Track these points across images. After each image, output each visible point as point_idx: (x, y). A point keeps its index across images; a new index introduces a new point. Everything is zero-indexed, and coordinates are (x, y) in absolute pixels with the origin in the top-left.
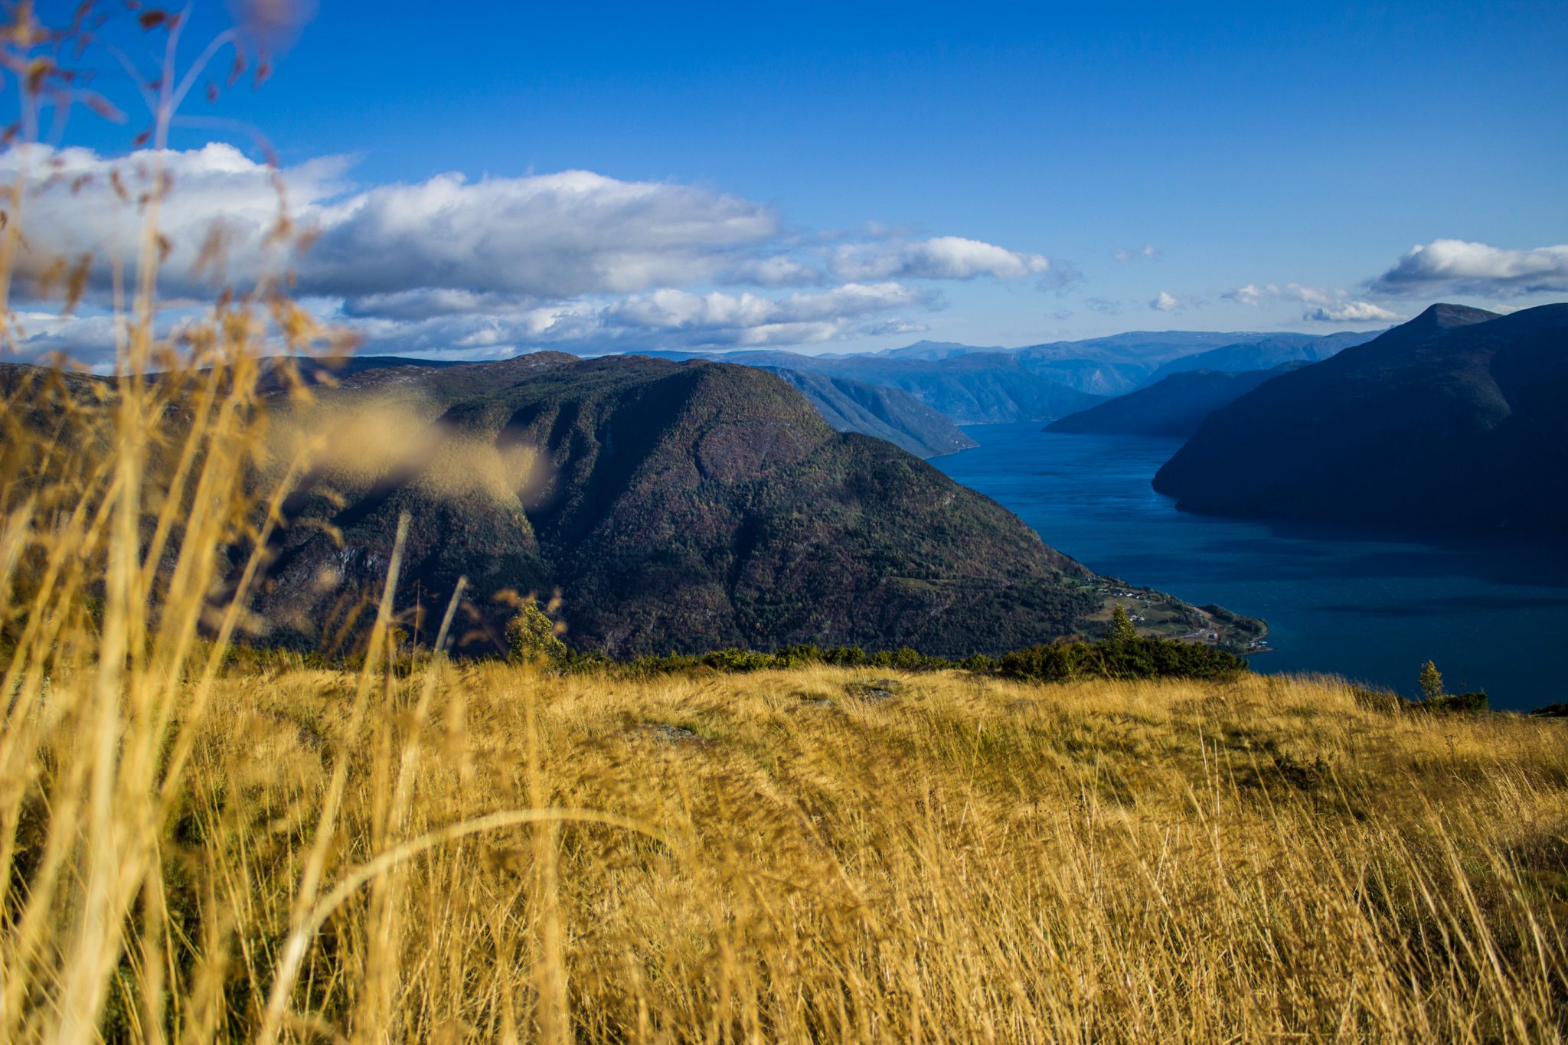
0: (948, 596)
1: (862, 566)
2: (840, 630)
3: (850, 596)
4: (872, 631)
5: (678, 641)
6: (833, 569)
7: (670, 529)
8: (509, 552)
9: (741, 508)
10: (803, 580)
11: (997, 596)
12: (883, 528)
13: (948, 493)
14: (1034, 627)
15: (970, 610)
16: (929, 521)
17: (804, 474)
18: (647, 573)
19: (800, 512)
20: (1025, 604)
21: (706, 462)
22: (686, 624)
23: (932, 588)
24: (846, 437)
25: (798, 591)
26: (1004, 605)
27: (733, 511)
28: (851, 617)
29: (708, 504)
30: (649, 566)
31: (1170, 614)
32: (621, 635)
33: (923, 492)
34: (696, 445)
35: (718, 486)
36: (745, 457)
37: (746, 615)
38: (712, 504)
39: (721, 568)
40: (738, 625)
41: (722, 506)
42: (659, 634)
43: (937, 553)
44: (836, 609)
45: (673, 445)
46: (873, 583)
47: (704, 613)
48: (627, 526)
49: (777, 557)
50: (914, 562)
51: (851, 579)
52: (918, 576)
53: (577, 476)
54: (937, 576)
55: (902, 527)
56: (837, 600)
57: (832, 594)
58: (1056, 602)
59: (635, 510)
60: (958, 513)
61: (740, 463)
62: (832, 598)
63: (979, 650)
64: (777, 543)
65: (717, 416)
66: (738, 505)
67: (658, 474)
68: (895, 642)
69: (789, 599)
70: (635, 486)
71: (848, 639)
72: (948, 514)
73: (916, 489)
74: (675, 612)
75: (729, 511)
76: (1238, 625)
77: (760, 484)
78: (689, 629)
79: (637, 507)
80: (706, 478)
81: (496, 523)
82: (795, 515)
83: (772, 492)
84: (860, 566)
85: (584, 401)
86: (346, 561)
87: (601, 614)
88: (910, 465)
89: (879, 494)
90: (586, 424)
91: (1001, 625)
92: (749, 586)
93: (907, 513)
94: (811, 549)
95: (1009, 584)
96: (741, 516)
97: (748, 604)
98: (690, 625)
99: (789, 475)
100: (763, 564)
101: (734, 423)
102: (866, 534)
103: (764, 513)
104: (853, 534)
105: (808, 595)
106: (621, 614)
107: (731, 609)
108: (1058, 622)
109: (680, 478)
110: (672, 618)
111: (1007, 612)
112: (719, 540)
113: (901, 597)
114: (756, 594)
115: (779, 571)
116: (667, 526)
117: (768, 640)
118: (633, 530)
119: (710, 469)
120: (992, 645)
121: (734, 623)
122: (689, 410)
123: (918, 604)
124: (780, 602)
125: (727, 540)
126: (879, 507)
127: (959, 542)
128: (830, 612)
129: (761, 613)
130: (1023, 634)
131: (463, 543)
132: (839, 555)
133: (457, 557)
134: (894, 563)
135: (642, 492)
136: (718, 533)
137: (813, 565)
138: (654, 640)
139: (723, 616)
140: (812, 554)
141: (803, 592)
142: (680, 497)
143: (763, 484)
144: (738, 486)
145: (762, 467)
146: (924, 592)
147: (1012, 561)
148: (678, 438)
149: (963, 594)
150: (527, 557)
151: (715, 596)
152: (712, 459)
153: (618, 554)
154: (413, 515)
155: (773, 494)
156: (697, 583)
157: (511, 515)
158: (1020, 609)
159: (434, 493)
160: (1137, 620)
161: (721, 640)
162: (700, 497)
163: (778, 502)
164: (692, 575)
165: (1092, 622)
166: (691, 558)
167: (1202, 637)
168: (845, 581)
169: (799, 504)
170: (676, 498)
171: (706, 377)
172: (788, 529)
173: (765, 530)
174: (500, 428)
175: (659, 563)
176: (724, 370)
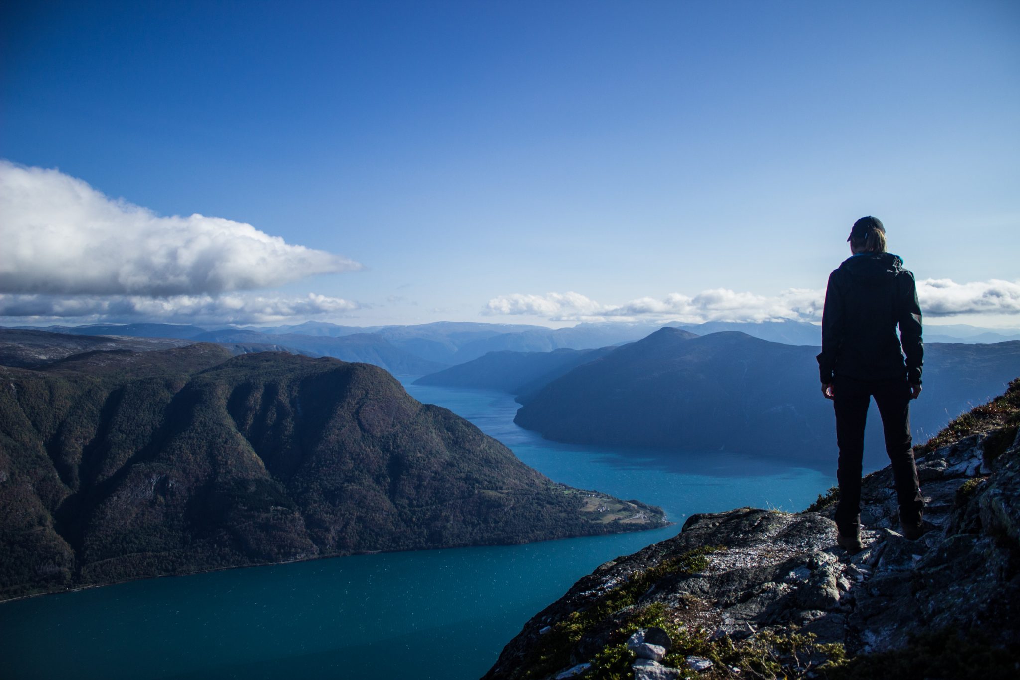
0: (511, 500)
1: (462, 483)
2: (458, 521)
3: (460, 501)
4: (476, 521)
5: (370, 530)
6: (447, 486)
7: (351, 463)
8: (257, 477)
9: (388, 450)
10: (432, 493)
11: (533, 499)
12: (463, 461)
13: (483, 439)
14: (559, 516)
15: (524, 507)
16: (481, 456)
17: (415, 430)
18: (347, 490)
19: (420, 453)
20: (550, 503)
21: (364, 422)
22: (374, 520)
23: (502, 495)
24: (428, 407)
25: (430, 498)
26: (540, 505)
27: (383, 452)
28: (462, 513)
29: (369, 448)
30: (348, 486)
31: (621, 506)
32: (338, 528)
33: (474, 439)
34: (357, 413)
35: (372, 437)
36: (384, 420)
37: (406, 513)
38: (371, 448)
39: (385, 486)
40: (403, 520)
41: (377, 448)
42: (359, 526)
43: (493, 475)
44: (454, 508)
45: (344, 412)
46: (470, 494)
47: (382, 513)
48: (326, 462)
49: (416, 479)
50: (486, 480)
51: (458, 491)
52: (492, 489)
53: (287, 430)
55: (470, 459)
56: (453, 504)
57: (450, 500)
58: (564, 501)
59: (329, 452)
60: (491, 451)
61: (381, 422)
62: (450, 502)
63: (537, 530)
64: (415, 471)
65: (366, 395)
66: (386, 449)
67: (339, 430)
68: (490, 527)
69: (427, 504)
70: (327, 437)
71: (464, 526)
72: (488, 451)
73: (471, 438)
74: (366, 513)
75: (381, 452)
76: (652, 510)
77: (394, 435)
78: (376, 522)
79: (330, 449)
80: (364, 432)
81: (244, 459)
82: (419, 455)
84: (461, 484)
85: (279, 384)
86: (154, 484)
87: (325, 515)
88: (463, 423)
89: (453, 440)
90: (284, 397)
91: (542, 516)
92: (402, 497)
93: (469, 452)
94: (433, 474)
95: (537, 492)
96: (389, 455)
97: (405, 507)
98: (376, 520)
99: (408, 430)
100: (409, 483)
101: (376, 399)
102: (456, 465)
103: (402, 453)
104: (451, 465)
105: (437, 501)
106: (336, 515)
107: (396, 510)
108: (570, 512)
109: (350, 432)
110: (366, 517)
111: (543, 508)
112: (381, 470)
113: (488, 501)
114: (407, 501)
115: (418, 487)
116: (349, 461)
117: (421, 527)
118: (330, 464)
119: (367, 427)
120: (542, 526)
121: (400, 518)
122: (350, 392)
123: (496, 505)
124: (422, 506)
125: (384, 470)
126: (455, 449)
127: (500, 468)
128: (451, 510)
129: (414, 512)
130: (556, 520)
131: (229, 472)
132: (448, 477)
133: (228, 481)
134: (477, 481)
135: (331, 441)
136: (378, 465)
137: (436, 483)
138: (357, 530)
139: (393, 515)
140: (434, 477)
141: (434, 499)
142: (353, 444)
143: (395, 436)
144: (383, 437)
145: (393, 426)
146: (499, 498)
147: (526, 478)
148: (346, 408)
149: (517, 498)
150: (267, 481)
151: (387, 504)
152: (367, 421)
153: (325, 478)
154: (192, 454)
155: (403, 442)
156: (376, 495)
157: (251, 454)
158: (548, 506)
159: (203, 440)
160: (606, 510)
161: (396, 529)
162: (364, 444)
163: (407, 447)
164: (371, 491)
165: (586, 512)
166: (368, 480)
167: (640, 518)
168: (455, 492)
169: (419, 448)
170: (351, 444)
171: (356, 372)
172: (418, 463)
173: (406, 463)
174: (227, 398)
175: (353, 484)
176: (364, 368)
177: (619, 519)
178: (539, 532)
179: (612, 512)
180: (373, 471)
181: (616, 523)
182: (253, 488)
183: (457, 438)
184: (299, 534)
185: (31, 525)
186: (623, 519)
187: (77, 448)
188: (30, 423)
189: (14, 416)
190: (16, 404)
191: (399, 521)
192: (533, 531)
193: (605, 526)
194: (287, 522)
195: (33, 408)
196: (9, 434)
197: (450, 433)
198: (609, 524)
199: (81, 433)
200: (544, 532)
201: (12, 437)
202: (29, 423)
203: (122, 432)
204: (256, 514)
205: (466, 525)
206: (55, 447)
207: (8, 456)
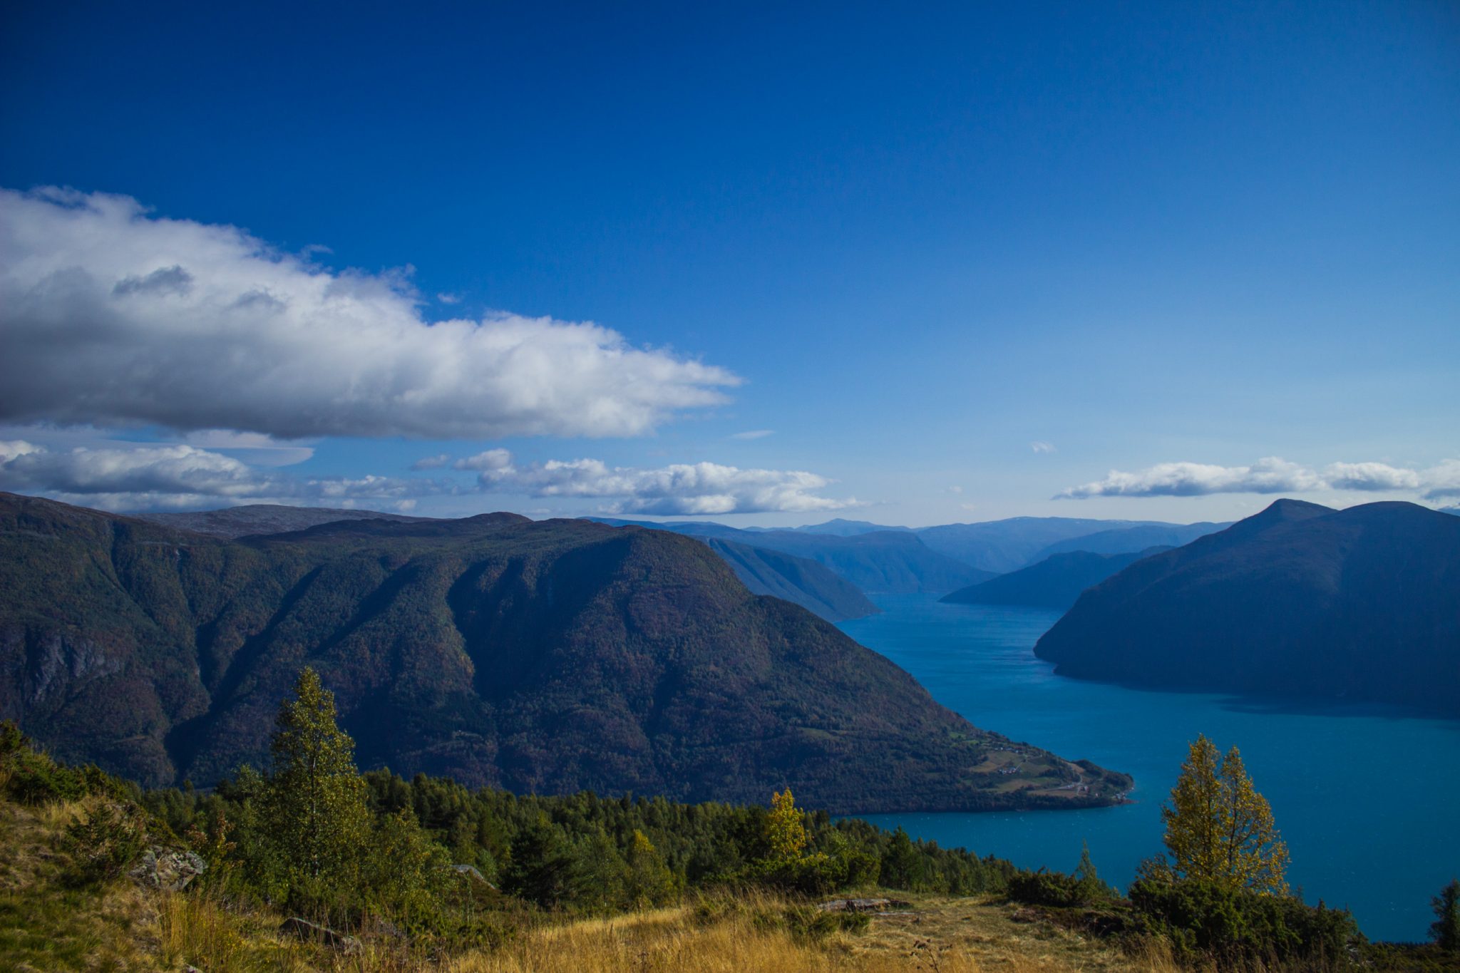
0: (846, 746)
3: (758, 743)
6: (744, 718)
7: (599, 675)
8: (454, 689)
9: (664, 659)
10: (716, 726)
11: (890, 747)
12: (790, 682)
13: (849, 652)
14: (923, 777)
15: (866, 758)
16: (832, 677)
17: (720, 631)
18: (577, 715)
19: (716, 665)
20: (916, 755)
21: (634, 616)
22: (609, 763)
23: (832, 738)
24: (761, 600)
25: (711, 736)
26: (896, 755)
27: (657, 662)
29: (635, 654)
31: (1046, 769)
33: (827, 651)
34: (627, 601)
35: (644, 639)
36: (670, 614)
37: (664, 756)
38: (638, 655)
39: (642, 713)
40: (656, 765)
41: (648, 656)
43: (838, 706)
44: (745, 753)
45: (605, 599)
46: (778, 732)
47: (626, 753)
49: (693, 704)
50: (817, 713)
51: (759, 725)
52: (820, 727)
54: (836, 727)
55: (807, 682)
56: (746, 746)
57: (742, 740)
58: (944, 754)
59: (569, 657)
60: (858, 671)
61: (665, 619)
62: (742, 743)
63: (872, 796)
64: (694, 692)
65: (646, 576)
66: (661, 656)
67: (592, 625)
70: (571, 636)
71: (755, 783)
72: (849, 672)
73: (822, 648)
74: (599, 750)
75: (653, 662)
76: (1107, 779)
77: (682, 638)
78: (612, 766)
79: (571, 654)
80: (632, 631)
81: (444, 662)
82: (712, 667)
83: (692, 646)
84: (768, 716)
85: (529, 558)
87: (533, 749)
88: (817, 627)
89: (788, 651)
90: (529, 578)
91: (892, 774)
92: (666, 730)
93: (812, 669)
94: (725, 699)
95: (901, 736)
96: (663, 666)
97: (666, 747)
98: (612, 763)
99: (709, 632)
100: (681, 710)
101: (662, 582)
102: (775, 687)
103: (684, 664)
104: (765, 687)
105: (720, 740)
106: (550, 750)
107: (650, 750)
108: (944, 773)
109: (610, 630)
110: (597, 756)
111: (899, 762)
112: (643, 688)
113: (804, 745)
114: (672, 738)
115: (694, 717)
116: (596, 672)
118: (566, 674)
119: (639, 624)
120: (883, 791)
121: (652, 763)
122: (622, 570)
123: (819, 752)
124: (694, 746)
125: (650, 688)
126: (786, 664)
127: (858, 697)
128: (739, 756)
129: (677, 755)
130: (912, 782)
131: (413, 679)
132: (750, 705)
133: (407, 691)
134: (799, 713)
135: (576, 641)
136: (642, 681)
137: (726, 713)
139: (642, 757)
140: (725, 703)
141: (716, 737)
142: (610, 647)
144: (663, 640)
145: (685, 623)
146: (825, 741)
147: (906, 715)
148: (611, 593)
149: (860, 744)
150: (470, 695)
151: (636, 737)
152: (640, 614)
153: (552, 695)
154: (371, 651)
155: (693, 648)
156: (621, 725)
157: (458, 656)
158: (911, 760)
159: (391, 632)
160: (1017, 772)
161: (640, 778)
162: (628, 647)
163: (697, 655)
164: (617, 718)
165: (976, 773)
166: (617, 702)
167: (1074, 789)
168: (754, 728)
169: (716, 658)
170: (607, 648)
171: (638, 541)
172: (705, 680)
173: (685, 680)
174: (454, 578)
175: (588, 705)
176: (655, 536)
177: (1030, 788)
178: (873, 800)
179: (1027, 776)
180: (631, 689)
181: (1019, 794)
182: (439, 704)
183: (794, 648)
184: (486, 774)
185: (131, 733)
186: (1038, 788)
187: (235, 638)
188: (187, 602)
189: (164, 592)
190: (175, 577)
191: (650, 765)
192: (864, 796)
193: (997, 799)
194: (471, 754)
195: (195, 583)
196: (152, 615)
197: (786, 640)
198: (1006, 795)
199: (248, 618)
200: (882, 800)
201: (153, 618)
202: (184, 602)
203: (299, 619)
204: (431, 739)
205: (758, 781)
206: (207, 635)
207: (135, 641)
